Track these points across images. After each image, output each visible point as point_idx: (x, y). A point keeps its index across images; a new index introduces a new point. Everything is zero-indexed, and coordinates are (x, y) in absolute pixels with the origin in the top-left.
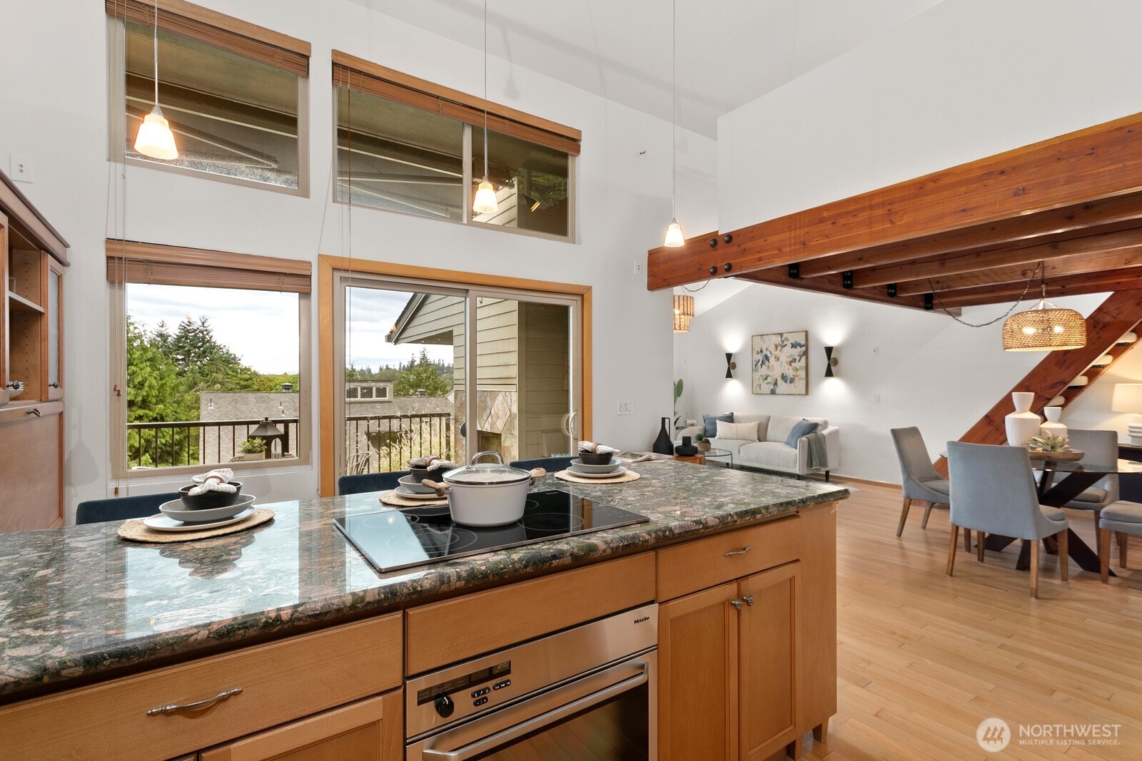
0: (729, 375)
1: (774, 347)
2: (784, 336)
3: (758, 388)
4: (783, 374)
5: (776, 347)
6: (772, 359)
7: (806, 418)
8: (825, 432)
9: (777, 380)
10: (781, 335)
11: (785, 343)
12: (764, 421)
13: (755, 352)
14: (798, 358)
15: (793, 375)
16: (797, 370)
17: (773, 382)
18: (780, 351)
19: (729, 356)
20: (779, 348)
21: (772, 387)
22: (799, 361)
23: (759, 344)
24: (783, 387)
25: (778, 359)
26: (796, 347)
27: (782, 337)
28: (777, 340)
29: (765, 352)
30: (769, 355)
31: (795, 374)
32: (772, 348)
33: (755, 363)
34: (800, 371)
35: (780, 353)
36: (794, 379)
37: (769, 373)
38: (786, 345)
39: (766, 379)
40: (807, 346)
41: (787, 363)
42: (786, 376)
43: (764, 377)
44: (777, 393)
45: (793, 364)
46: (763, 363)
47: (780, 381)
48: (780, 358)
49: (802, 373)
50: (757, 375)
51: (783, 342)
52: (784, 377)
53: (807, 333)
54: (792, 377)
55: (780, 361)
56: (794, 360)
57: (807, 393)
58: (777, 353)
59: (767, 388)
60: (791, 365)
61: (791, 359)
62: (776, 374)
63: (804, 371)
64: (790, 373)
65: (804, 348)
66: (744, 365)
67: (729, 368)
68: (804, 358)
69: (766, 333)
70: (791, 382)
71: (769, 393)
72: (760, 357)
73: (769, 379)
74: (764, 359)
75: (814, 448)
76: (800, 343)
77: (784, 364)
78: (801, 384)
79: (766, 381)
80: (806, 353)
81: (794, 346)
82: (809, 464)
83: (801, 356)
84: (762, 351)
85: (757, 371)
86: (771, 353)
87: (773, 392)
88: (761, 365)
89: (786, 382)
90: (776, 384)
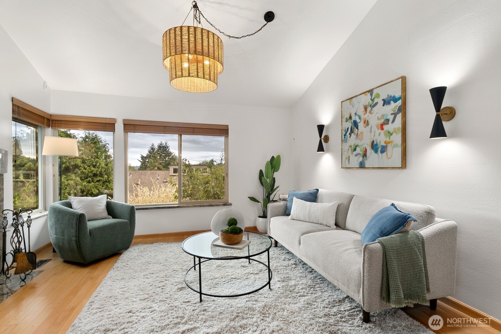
0: (321, 148)
1: (363, 109)
2: (375, 92)
3: (347, 162)
4: (373, 142)
5: (366, 109)
6: (361, 125)
7: (396, 203)
8: (425, 232)
9: (366, 150)
10: (371, 91)
11: (376, 101)
12: (345, 202)
13: (344, 120)
14: (391, 118)
15: (385, 142)
16: (390, 134)
17: (362, 153)
18: (370, 113)
19: (321, 128)
20: (369, 109)
21: (361, 159)
22: (393, 121)
23: (350, 110)
24: (373, 158)
25: (368, 124)
26: (389, 103)
27: (371, 95)
28: (366, 99)
29: (353, 118)
30: (358, 121)
31: (388, 140)
32: (361, 111)
33: (344, 133)
34: (394, 134)
35: (370, 115)
36: (386, 146)
37: (358, 142)
38: (377, 103)
39: (355, 150)
40: (404, 98)
41: (377, 126)
42: (377, 144)
43: (353, 148)
44: (367, 166)
45: (386, 127)
46: (352, 131)
47: (370, 151)
48: (370, 122)
49: (397, 138)
50: (346, 146)
51: (373, 100)
52: (374, 146)
53: (404, 79)
54: (384, 145)
55: (370, 126)
56: (387, 122)
57: (404, 165)
58: (367, 116)
59: (355, 161)
60: (382, 129)
61: (382, 121)
62: (366, 143)
63: (400, 135)
64: (381, 140)
65: (399, 103)
66: (335, 136)
67: (321, 141)
68: (399, 116)
69: (355, 95)
70: (382, 152)
71: (358, 166)
72: (349, 125)
73: (358, 150)
74: (353, 126)
75: (395, 266)
76: (394, 97)
77: (375, 128)
78: (395, 153)
79: (355, 153)
80: (403, 109)
81: (386, 102)
82: (384, 295)
83: (395, 115)
84: (350, 117)
85: (346, 142)
86: (360, 118)
87: (362, 166)
88: (350, 134)
89: (376, 152)
90: (365, 155)
